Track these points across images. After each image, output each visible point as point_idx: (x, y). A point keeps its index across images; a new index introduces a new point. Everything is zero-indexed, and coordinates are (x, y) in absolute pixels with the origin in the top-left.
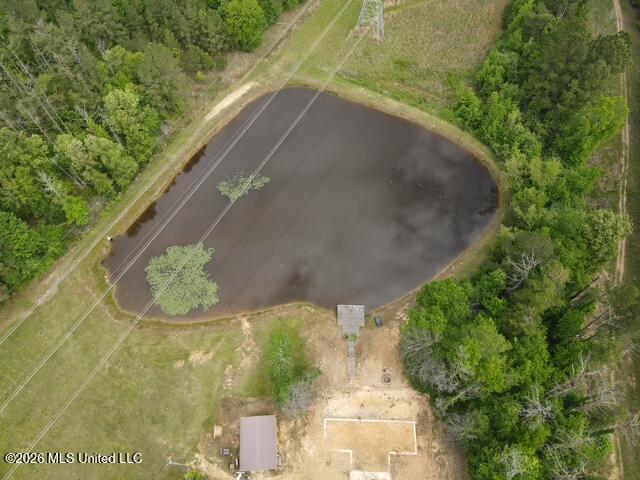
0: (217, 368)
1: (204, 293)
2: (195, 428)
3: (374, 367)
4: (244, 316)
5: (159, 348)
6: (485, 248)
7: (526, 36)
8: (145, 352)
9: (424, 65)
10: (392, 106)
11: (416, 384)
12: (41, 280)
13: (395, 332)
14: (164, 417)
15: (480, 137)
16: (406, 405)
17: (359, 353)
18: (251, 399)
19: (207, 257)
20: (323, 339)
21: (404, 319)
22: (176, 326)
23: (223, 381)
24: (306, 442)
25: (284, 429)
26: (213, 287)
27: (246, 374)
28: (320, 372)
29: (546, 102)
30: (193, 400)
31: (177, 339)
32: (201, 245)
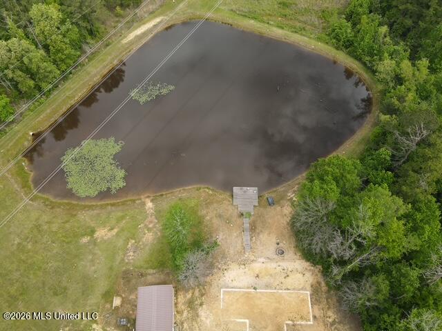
0: (120, 243)
1: (113, 178)
2: (94, 299)
3: (268, 241)
4: (148, 197)
5: (67, 226)
8: (54, 229)
9: (302, 5)
10: (276, 32)
11: (308, 255)
14: (66, 289)
15: (352, 54)
16: (300, 276)
17: (253, 228)
19: (117, 148)
20: (220, 216)
21: (294, 199)
22: (85, 207)
23: (125, 254)
24: (203, 312)
25: (181, 299)
26: (121, 173)
27: (147, 248)
28: (217, 245)
30: (95, 272)
31: (85, 217)
32: (113, 139)
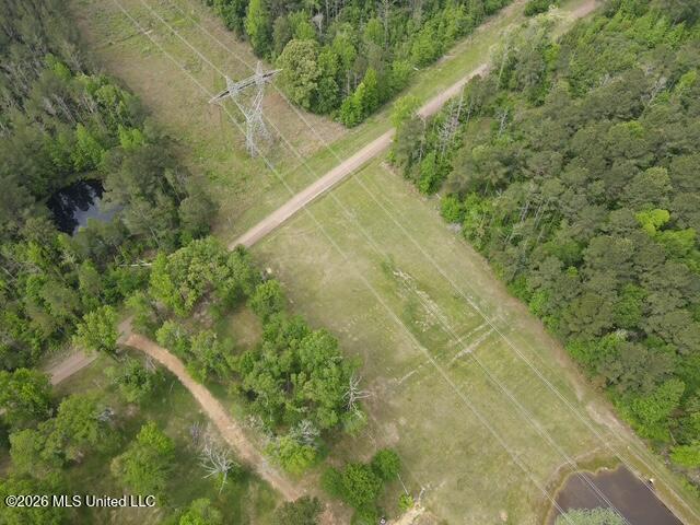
2: (445, 513)
12: (612, 411)
30: (469, 519)
31: (529, 520)
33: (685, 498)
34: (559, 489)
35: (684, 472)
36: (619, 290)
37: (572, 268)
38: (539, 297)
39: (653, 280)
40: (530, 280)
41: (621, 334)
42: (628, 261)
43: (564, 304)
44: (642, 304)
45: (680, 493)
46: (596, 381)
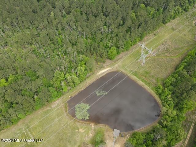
0: (84, 134)
1: (86, 116)
4: (93, 124)
5: (73, 125)
6: (153, 126)
7: (179, 76)
8: (71, 125)
9: (152, 74)
10: (141, 83)
12: (54, 102)
13: (125, 140)
14: (71, 141)
15: (160, 97)
18: (89, 144)
19: (89, 108)
20: (109, 136)
21: (128, 137)
22: (78, 121)
23: (85, 138)
26: (88, 115)
27: (90, 138)
28: (106, 144)
29: (178, 95)
30: (77, 140)
31: (78, 124)
32: (88, 104)
33: (74, 91)
34: (71, 117)
35: (68, 90)
36: (23, 95)
37: (13, 105)
38: (20, 116)
39: (22, 86)
40: (14, 118)
41: (35, 97)
42: (15, 91)
43: (24, 109)
44: (28, 90)
45: (72, 92)
46: (46, 104)
